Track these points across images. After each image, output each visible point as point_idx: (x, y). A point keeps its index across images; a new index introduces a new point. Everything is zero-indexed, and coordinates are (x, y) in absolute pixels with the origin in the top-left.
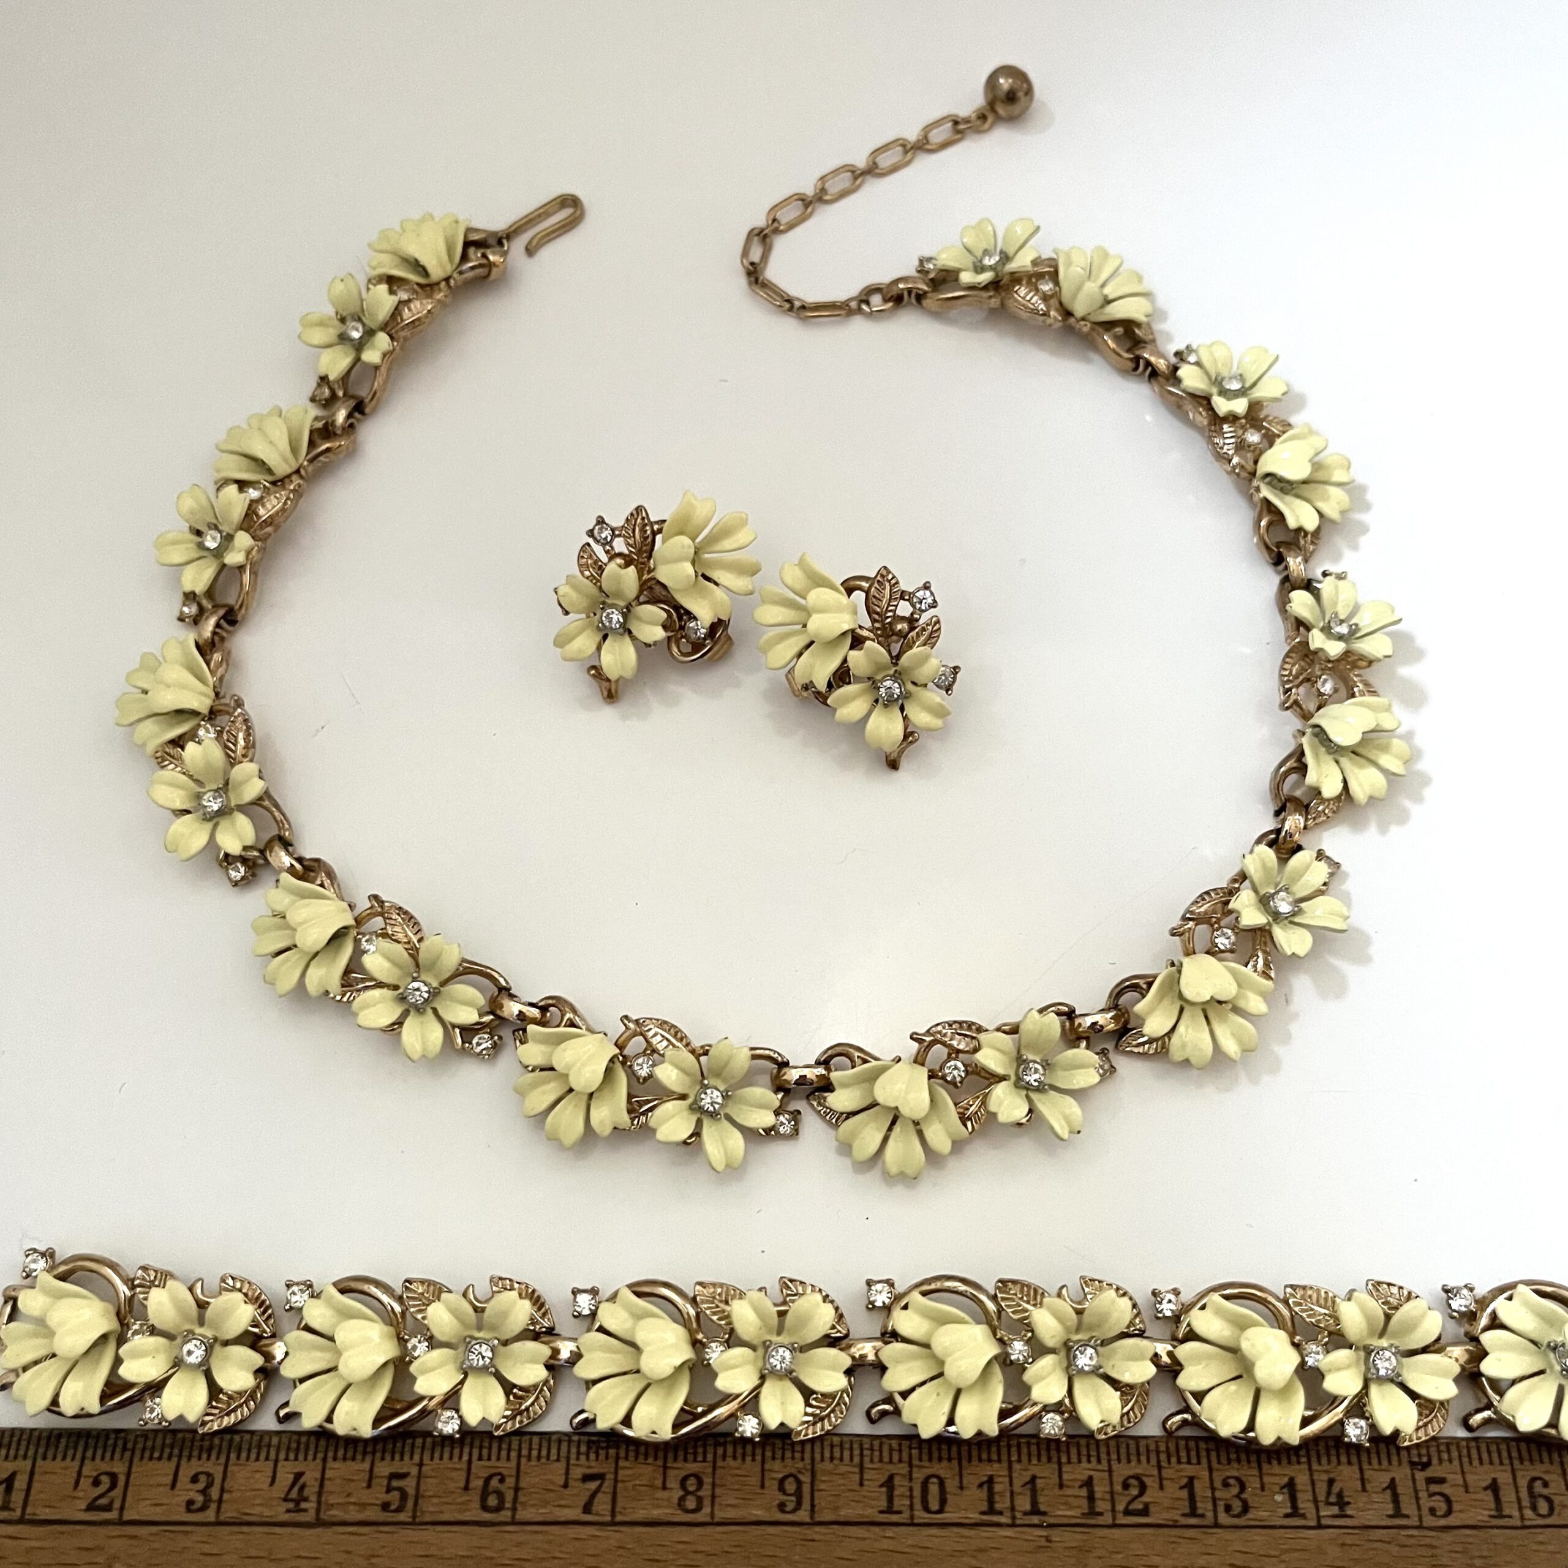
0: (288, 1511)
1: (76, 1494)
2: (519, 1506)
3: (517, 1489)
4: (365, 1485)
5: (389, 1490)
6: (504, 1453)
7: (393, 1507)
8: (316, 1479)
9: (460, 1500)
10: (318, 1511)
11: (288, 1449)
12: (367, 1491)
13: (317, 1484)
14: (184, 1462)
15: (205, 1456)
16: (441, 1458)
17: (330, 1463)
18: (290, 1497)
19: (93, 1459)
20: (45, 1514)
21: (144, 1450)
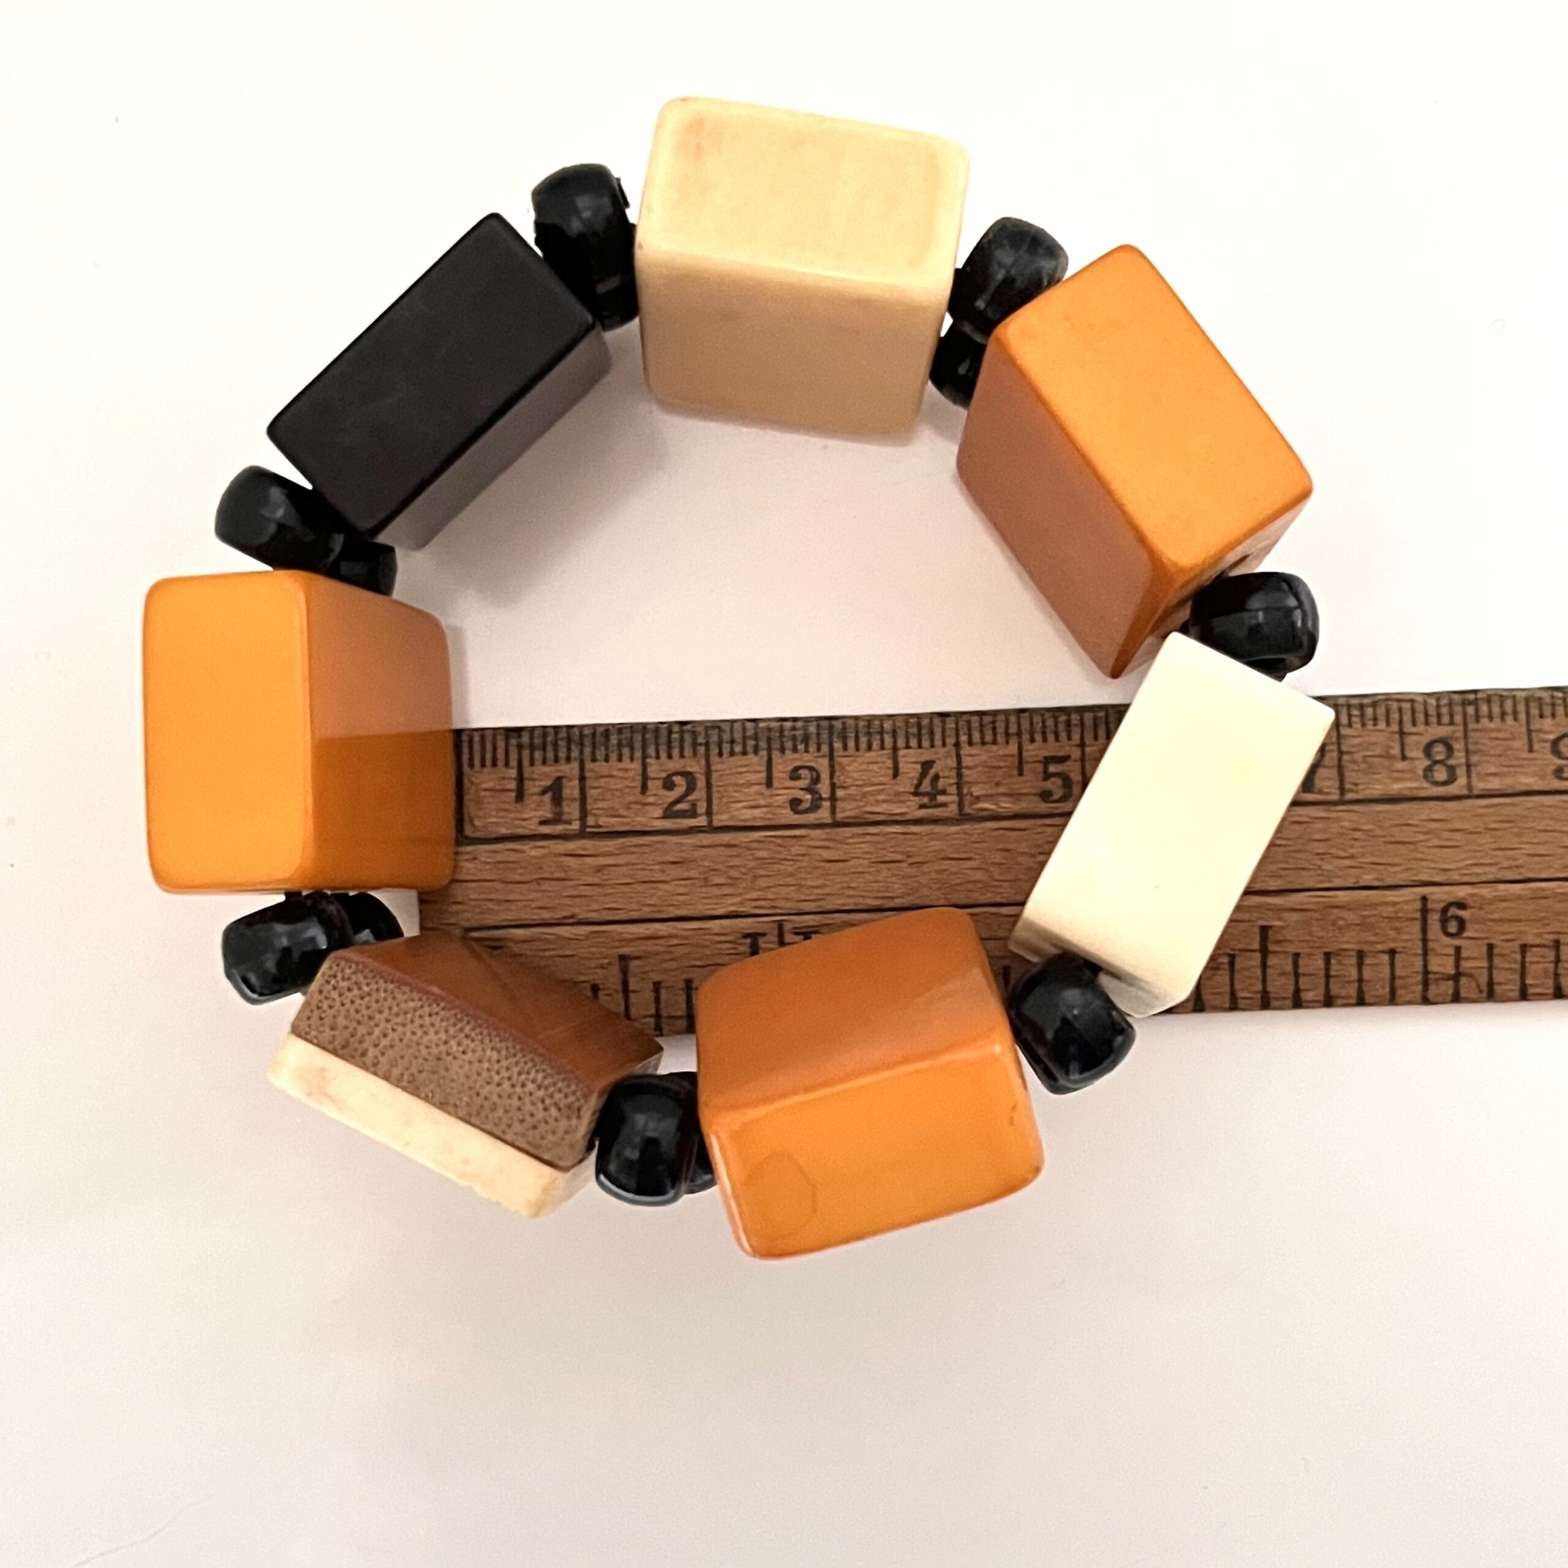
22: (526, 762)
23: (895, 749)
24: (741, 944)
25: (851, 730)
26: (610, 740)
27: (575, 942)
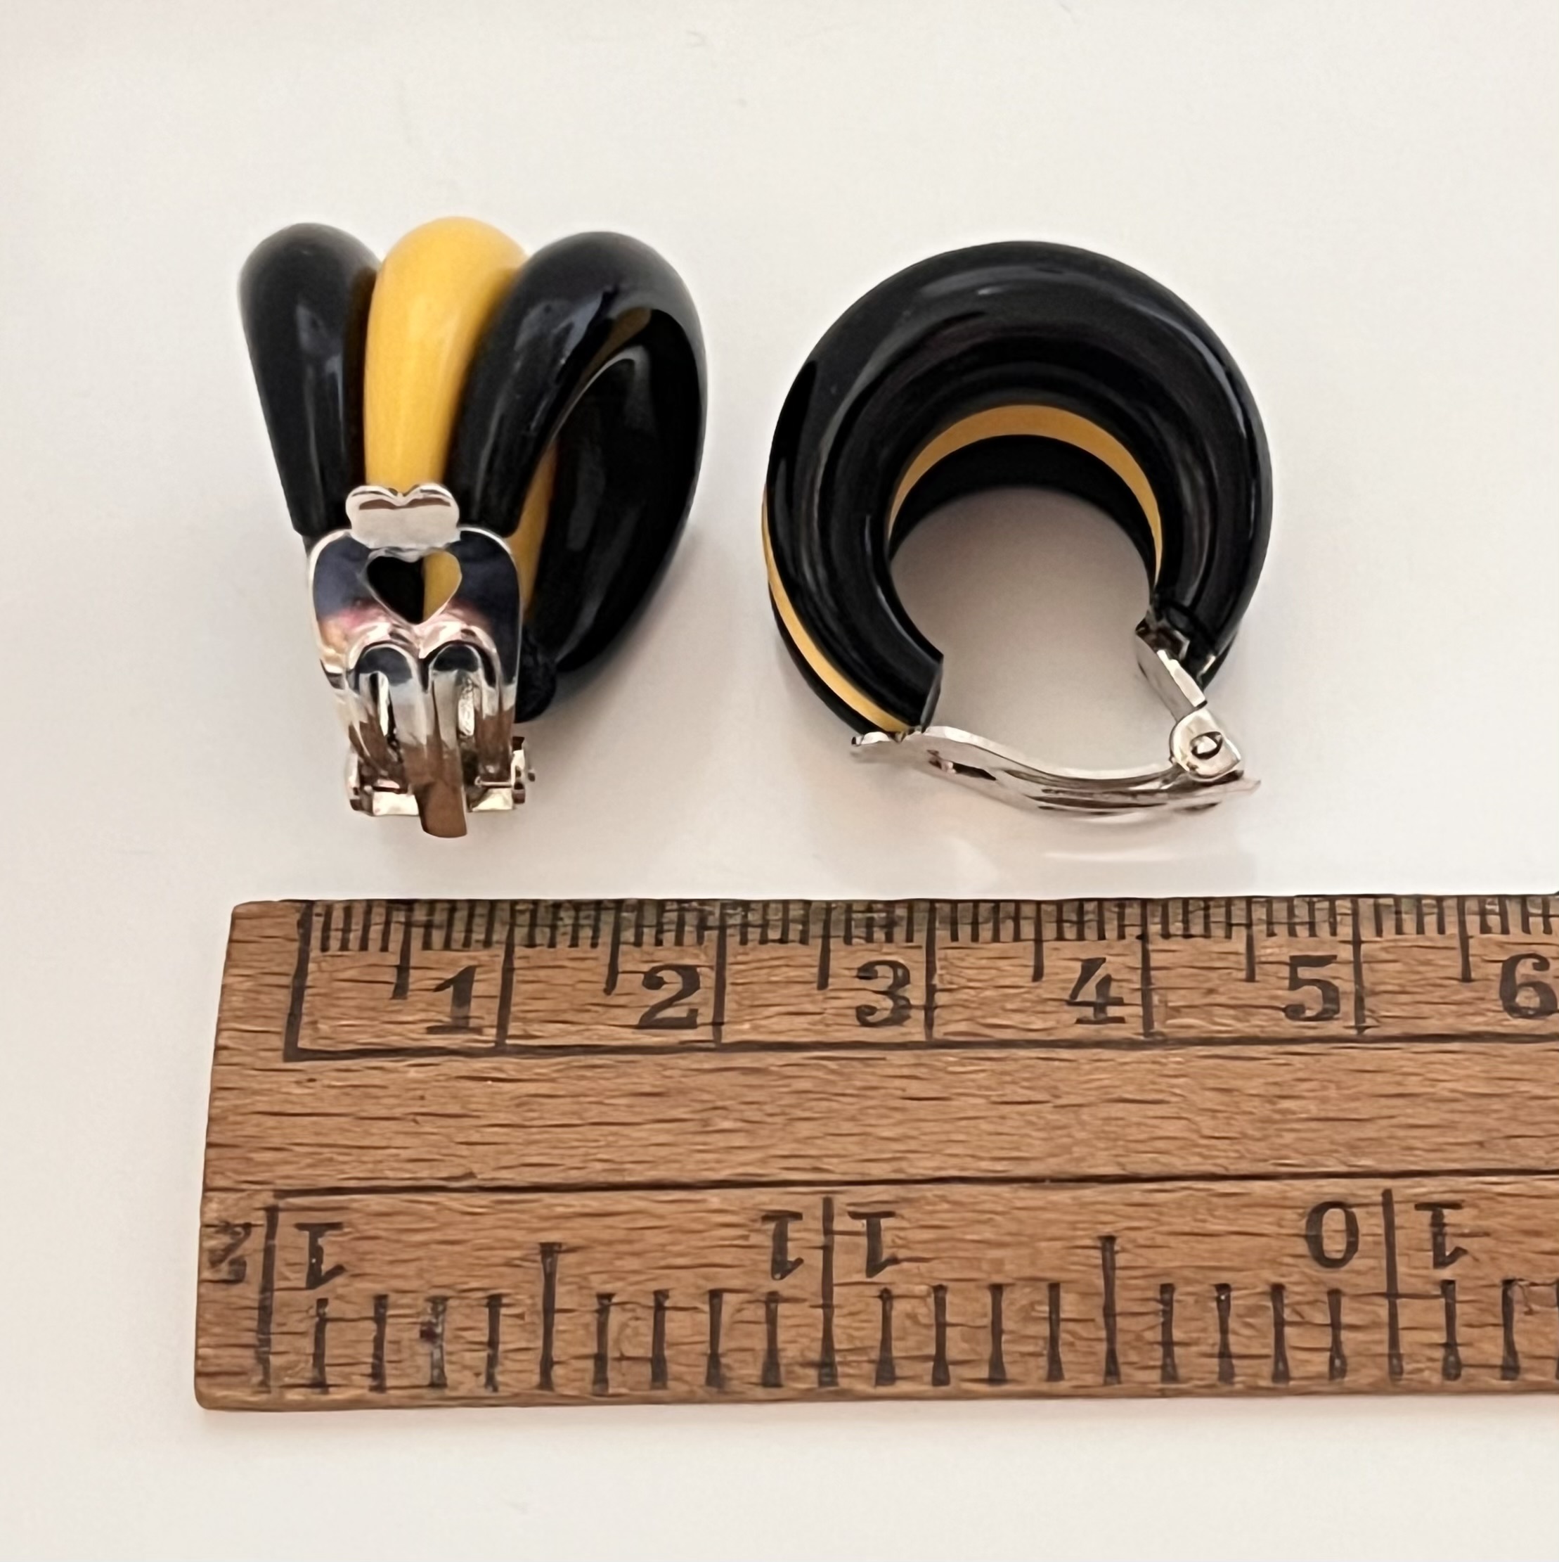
0: (1079, 1021)
1: (610, 999)
4: (1243, 975)
5: (1295, 983)
7: (1309, 1013)
8: (1132, 968)
9: (1458, 997)
10: (1147, 1020)
11: (1060, 921)
12: (1250, 985)
13: (1136, 977)
14: (835, 944)
15: (879, 935)
16: (1399, 931)
17: (1157, 943)
19: (638, 943)
20: (552, 1034)
21: (745, 925)
22: (416, 944)
23: (1038, 941)
24: (758, 1231)
25: (965, 915)
26: (561, 919)
27: (468, 1218)
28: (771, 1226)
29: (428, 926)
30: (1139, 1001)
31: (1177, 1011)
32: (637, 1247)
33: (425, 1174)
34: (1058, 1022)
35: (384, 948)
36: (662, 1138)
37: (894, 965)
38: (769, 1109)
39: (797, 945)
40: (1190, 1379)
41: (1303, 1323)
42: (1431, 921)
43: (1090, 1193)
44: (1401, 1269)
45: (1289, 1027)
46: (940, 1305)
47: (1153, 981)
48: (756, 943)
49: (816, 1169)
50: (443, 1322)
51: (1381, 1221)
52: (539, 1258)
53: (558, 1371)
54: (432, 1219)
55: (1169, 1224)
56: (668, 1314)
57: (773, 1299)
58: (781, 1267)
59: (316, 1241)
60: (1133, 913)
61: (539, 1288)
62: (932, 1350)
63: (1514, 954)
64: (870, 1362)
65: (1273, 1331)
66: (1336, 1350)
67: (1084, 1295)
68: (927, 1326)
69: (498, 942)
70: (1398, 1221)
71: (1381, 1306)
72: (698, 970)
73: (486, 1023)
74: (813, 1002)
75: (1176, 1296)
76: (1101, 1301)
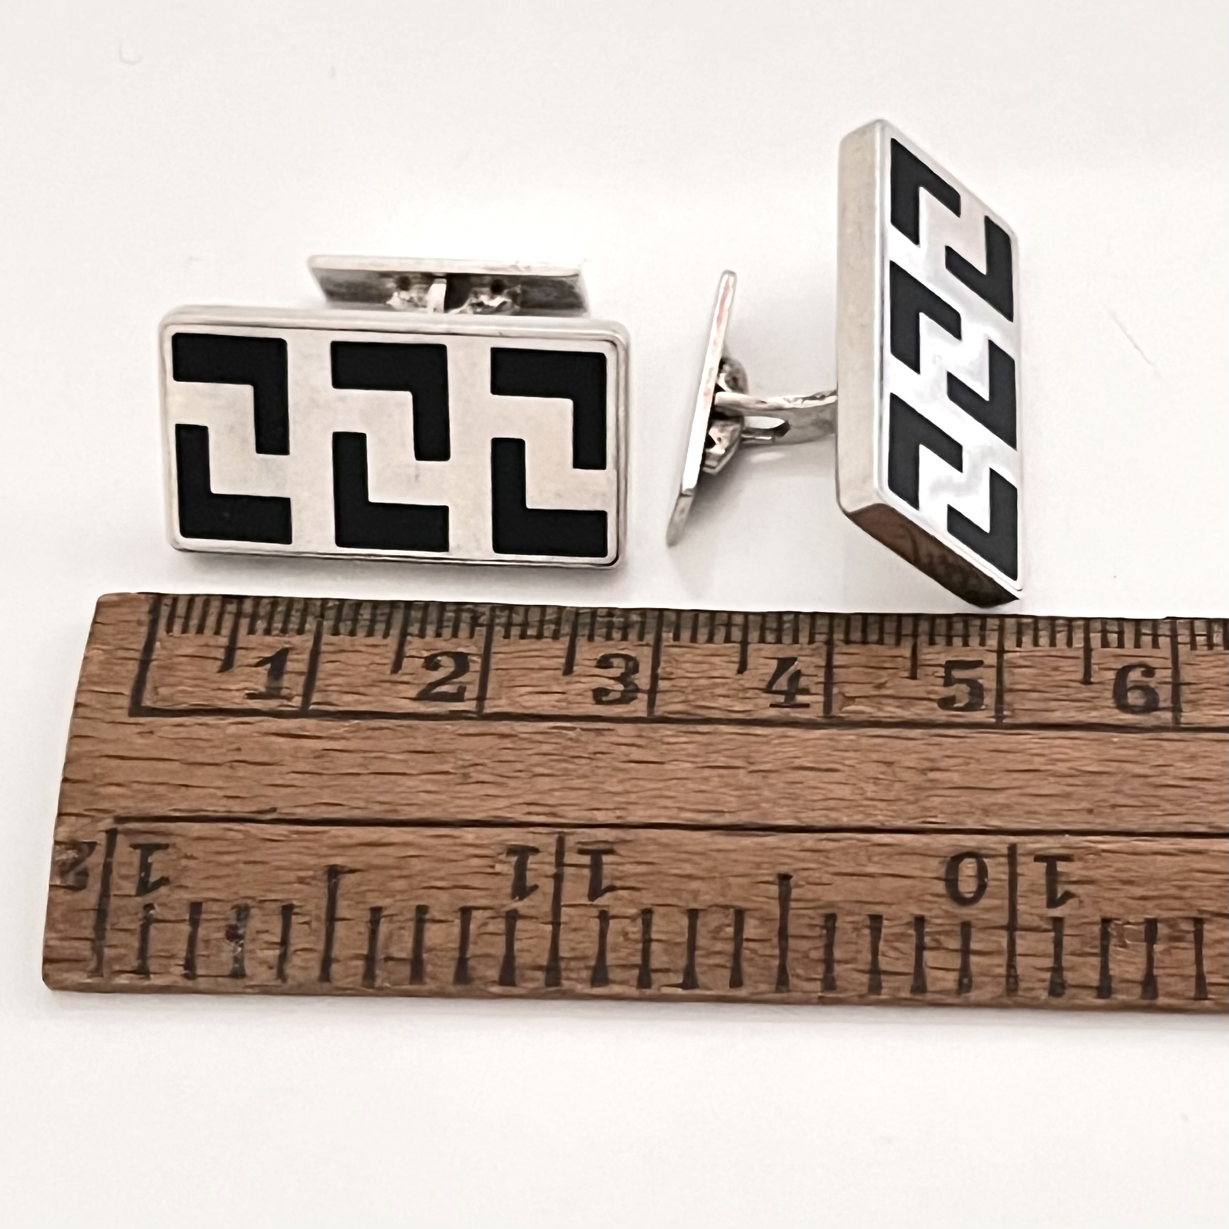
0: (772, 706)
1: (396, 677)
2: (1185, 707)
3: (1177, 685)
4: (906, 674)
5: (948, 681)
6: (1146, 640)
7: (956, 705)
8: (818, 667)
9: (1080, 696)
10: (827, 706)
11: (763, 629)
12: (913, 682)
13: (821, 673)
14: (582, 642)
15: (617, 635)
16: (1036, 643)
17: (840, 647)
18: (774, 688)
19: (422, 635)
20: (349, 702)
21: (508, 626)
22: (243, 629)
24: (501, 862)
25: (687, 622)
26: (362, 615)
27: (269, 844)
28: (514, 859)
29: (254, 617)
30: (822, 692)
31: (852, 699)
32: (405, 872)
33: (238, 808)
34: (756, 705)
35: (217, 632)
36: (430, 787)
37: (627, 658)
38: (519, 766)
39: (550, 640)
40: (845, 990)
41: (938, 947)
42: (1061, 637)
43: (772, 840)
44: (1019, 907)
45: (942, 715)
46: (647, 925)
47: (835, 677)
48: (518, 637)
49: (554, 815)
50: (245, 926)
51: (1006, 869)
52: (326, 877)
53: (335, 968)
54: (241, 844)
55: (834, 866)
56: (428, 925)
57: (512, 917)
58: (521, 890)
59: (147, 859)
60: (822, 623)
61: (324, 903)
62: (637, 960)
63: (1126, 664)
64: (587, 968)
65: (914, 954)
66: (965, 970)
67: (764, 920)
68: (636, 941)
69: (310, 631)
70: (1019, 870)
71: (1002, 937)
72: (470, 657)
73: (294, 693)
74: (559, 684)
75: (837, 925)
76: (777, 925)
